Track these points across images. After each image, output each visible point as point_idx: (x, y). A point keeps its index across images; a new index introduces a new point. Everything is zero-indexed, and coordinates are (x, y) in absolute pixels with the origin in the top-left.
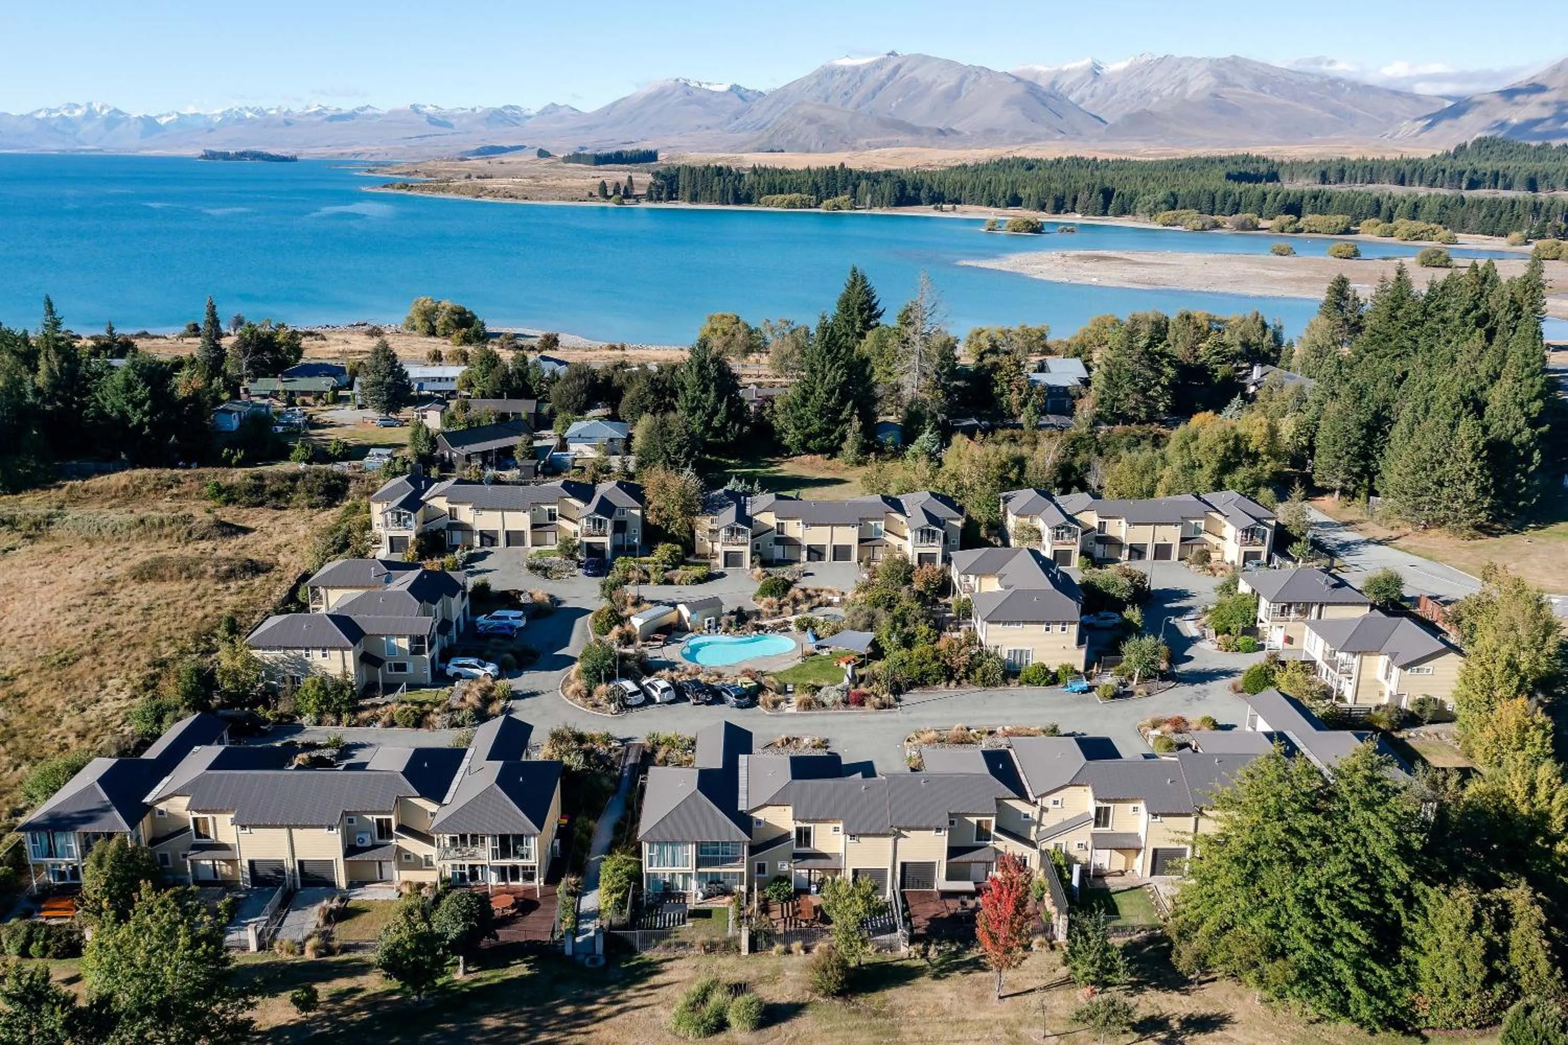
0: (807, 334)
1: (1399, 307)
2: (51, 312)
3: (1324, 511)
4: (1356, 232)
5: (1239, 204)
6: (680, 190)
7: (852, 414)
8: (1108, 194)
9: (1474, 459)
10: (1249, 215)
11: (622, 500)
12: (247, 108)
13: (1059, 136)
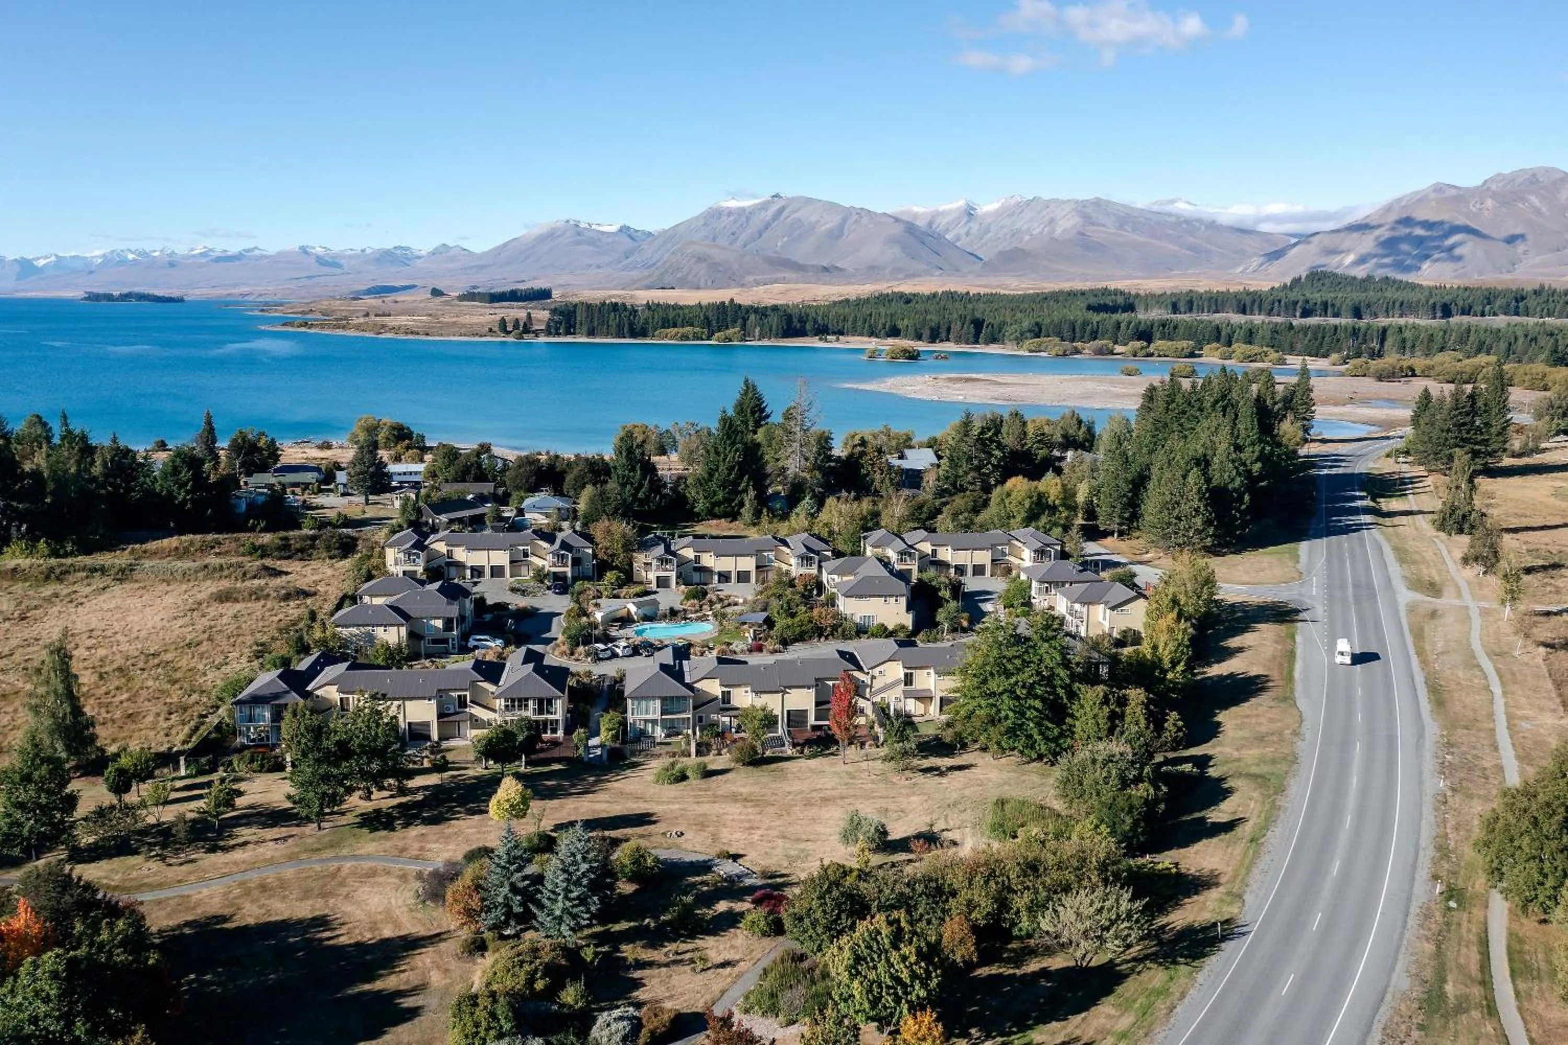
0: (709, 434)
1: (1173, 401)
2: (66, 425)
3: (1105, 547)
4: (1200, 356)
5: (1097, 332)
6: (578, 326)
7: (748, 485)
8: (978, 325)
9: (1200, 500)
10: (1104, 342)
11: (578, 542)
12: (129, 250)
13: (938, 272)
